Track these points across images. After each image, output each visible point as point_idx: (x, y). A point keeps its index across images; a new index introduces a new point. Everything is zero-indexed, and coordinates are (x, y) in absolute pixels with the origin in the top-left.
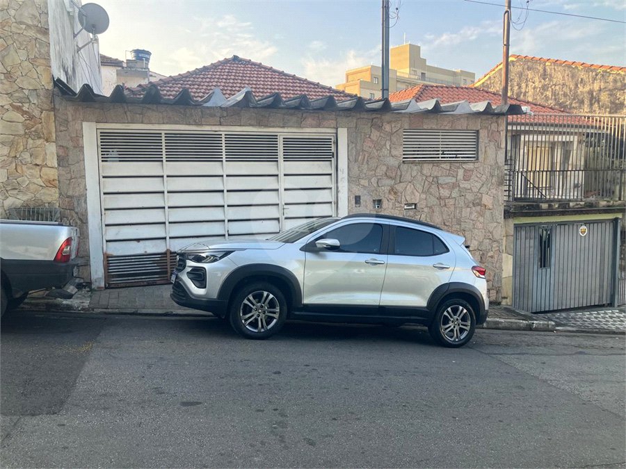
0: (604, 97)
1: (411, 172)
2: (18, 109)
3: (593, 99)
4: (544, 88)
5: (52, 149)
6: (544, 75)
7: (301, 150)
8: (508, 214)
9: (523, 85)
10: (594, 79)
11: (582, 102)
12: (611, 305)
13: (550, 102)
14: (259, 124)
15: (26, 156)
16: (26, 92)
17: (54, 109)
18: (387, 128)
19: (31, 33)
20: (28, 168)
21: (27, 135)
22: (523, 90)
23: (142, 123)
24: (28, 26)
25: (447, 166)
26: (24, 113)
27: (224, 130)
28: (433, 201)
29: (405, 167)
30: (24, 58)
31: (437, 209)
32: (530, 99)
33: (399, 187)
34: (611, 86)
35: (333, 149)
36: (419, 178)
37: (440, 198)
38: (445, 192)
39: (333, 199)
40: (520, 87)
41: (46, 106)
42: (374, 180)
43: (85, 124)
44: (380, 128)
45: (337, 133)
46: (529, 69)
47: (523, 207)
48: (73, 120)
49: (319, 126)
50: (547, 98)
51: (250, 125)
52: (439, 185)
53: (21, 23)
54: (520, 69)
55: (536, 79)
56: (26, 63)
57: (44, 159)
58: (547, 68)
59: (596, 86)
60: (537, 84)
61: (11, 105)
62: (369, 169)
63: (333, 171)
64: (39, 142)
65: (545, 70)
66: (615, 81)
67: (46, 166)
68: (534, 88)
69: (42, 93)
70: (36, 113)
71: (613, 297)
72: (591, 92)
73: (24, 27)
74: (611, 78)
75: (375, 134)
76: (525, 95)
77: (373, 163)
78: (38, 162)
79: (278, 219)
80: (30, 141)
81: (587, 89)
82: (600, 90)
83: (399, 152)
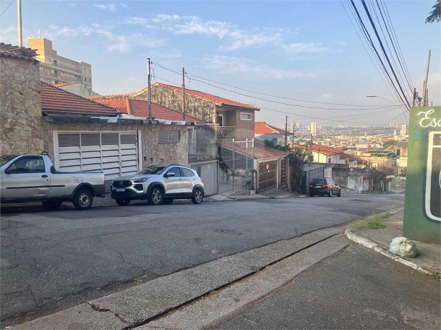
0: (200, 109)
1: (161, 147)
2: (29, 125)
3: (196, 110)
4: (174, 101)
5: (42, 142)
6: (173, 95)
7: (127, 140)
8: (189, 162)
9: (163, 98)
10: (196, 101)
11: (191, 110)
12: (217, 193)
13: (177, 108)
14: (113, 130)
15: (33, 145)
16: (33, 118)
17: (42, 125)
18: (153, 130)
19: (34, 93)
20: (34, 151)
21: (33, 137)
22: (163, 101)
23: (74, 130)
24: (33, 90)
25: (171, 145)
26: (32, 127)
27: (101, 132)
28: (168, 158)
29: (159, 145)
30: (32, 103)
31: (169, 161)
32: (167, 106)
33: (158, 153)
34: (202, 105)
35: (136, 139)
36: (164, 149)
37: (170, 157)
38: (171, 155)
39: (137, 159)
40: (162, 99)
41: (40, 124)
42: (150, 151)
43: (54, 131)
44: (151, 130)
45: (138, 132)
46: (166, 91)
47: (193, 159)
48: (50, 129)
49: (132, 130)
50: (175, 107)
51: (110, 130)
52: (169, 152)
53: (31, 88)
54: (161, 90)
55: (169, 96)
56: (32, 106)
57: (39, 147)
58: (175, 92)
59: (196, 104)
60: (170, 99)
61: (27, 123)
62: (148, 147)
63: (136, 148)
64: (38, 139)
65: (173, 93)
66: (204, 103)
67: (40, 150)
68: (169, 101)
69: (39, 118)
70: (37, 127)
71: (218, 191)
72: (194, 106)
73: (31, 90)
74: (202, 102)
75: (150, 132)
76: (164, 103)
77: (150, 144)
78: (37, 148)
79: (119, 168)
80: (34, 139)
81: (192, 105)
82: (198, 106)
83: (157, 139)
